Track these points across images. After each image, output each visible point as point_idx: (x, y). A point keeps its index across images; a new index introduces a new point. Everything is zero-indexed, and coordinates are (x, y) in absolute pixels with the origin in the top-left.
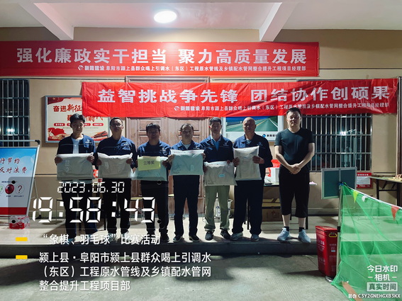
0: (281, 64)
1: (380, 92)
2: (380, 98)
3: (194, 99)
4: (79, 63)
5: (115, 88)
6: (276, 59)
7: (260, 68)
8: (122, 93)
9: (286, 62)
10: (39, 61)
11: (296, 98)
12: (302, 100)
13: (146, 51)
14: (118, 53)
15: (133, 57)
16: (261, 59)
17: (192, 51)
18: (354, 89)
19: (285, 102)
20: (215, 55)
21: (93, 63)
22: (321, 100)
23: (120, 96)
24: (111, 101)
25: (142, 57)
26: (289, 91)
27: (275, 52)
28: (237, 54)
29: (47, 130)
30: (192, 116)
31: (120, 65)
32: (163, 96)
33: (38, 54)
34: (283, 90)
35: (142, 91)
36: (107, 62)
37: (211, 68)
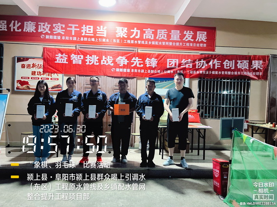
0: (189, 41)
1: (256, 64)
2: (257, 69)
3: (126, 64)
4: (41, 33)
5: (69, 53)
6: (185, 38)
7: (174, 43)
8: (73, 56)
9: (192, 40)
10: (12, 30)
11: (199, 66)
12: (203, 68)
13: (92, 27)
14: (71, 27)
15: (82, 31)
16: (175, 37)
17: (126, 28)
18: (239, 61)
19: (190, 69)
20: (143, 33)
21: (52, 34)
22: (216, 68)
23: (72, 59)
24: (65, 62)
25: (89, 31)
26: (194, 61)
27: (185, 33)
28: (158, 32)
29: (16, 82)
30: (124, 76)
31: (73, 36)
32: (104, 60)
33: (11, 25)
34: (189, 60)
35: (88, 56)
36: (63, 33)
37: (139, 42)
